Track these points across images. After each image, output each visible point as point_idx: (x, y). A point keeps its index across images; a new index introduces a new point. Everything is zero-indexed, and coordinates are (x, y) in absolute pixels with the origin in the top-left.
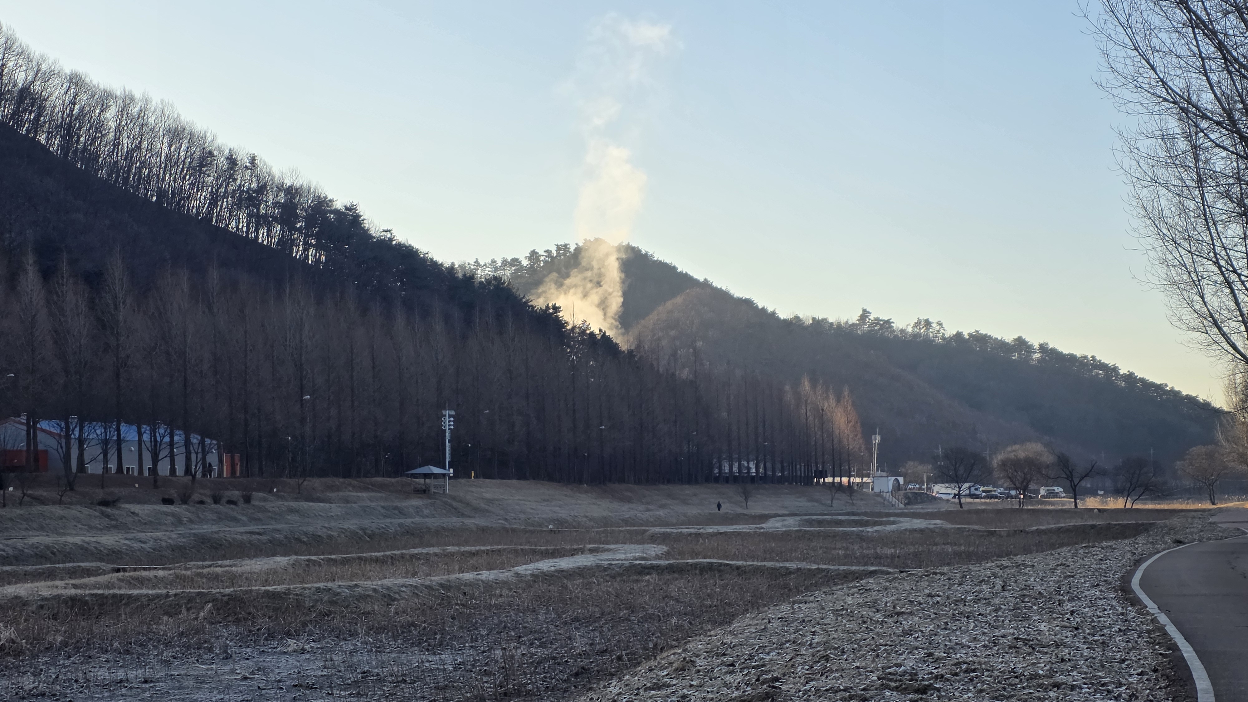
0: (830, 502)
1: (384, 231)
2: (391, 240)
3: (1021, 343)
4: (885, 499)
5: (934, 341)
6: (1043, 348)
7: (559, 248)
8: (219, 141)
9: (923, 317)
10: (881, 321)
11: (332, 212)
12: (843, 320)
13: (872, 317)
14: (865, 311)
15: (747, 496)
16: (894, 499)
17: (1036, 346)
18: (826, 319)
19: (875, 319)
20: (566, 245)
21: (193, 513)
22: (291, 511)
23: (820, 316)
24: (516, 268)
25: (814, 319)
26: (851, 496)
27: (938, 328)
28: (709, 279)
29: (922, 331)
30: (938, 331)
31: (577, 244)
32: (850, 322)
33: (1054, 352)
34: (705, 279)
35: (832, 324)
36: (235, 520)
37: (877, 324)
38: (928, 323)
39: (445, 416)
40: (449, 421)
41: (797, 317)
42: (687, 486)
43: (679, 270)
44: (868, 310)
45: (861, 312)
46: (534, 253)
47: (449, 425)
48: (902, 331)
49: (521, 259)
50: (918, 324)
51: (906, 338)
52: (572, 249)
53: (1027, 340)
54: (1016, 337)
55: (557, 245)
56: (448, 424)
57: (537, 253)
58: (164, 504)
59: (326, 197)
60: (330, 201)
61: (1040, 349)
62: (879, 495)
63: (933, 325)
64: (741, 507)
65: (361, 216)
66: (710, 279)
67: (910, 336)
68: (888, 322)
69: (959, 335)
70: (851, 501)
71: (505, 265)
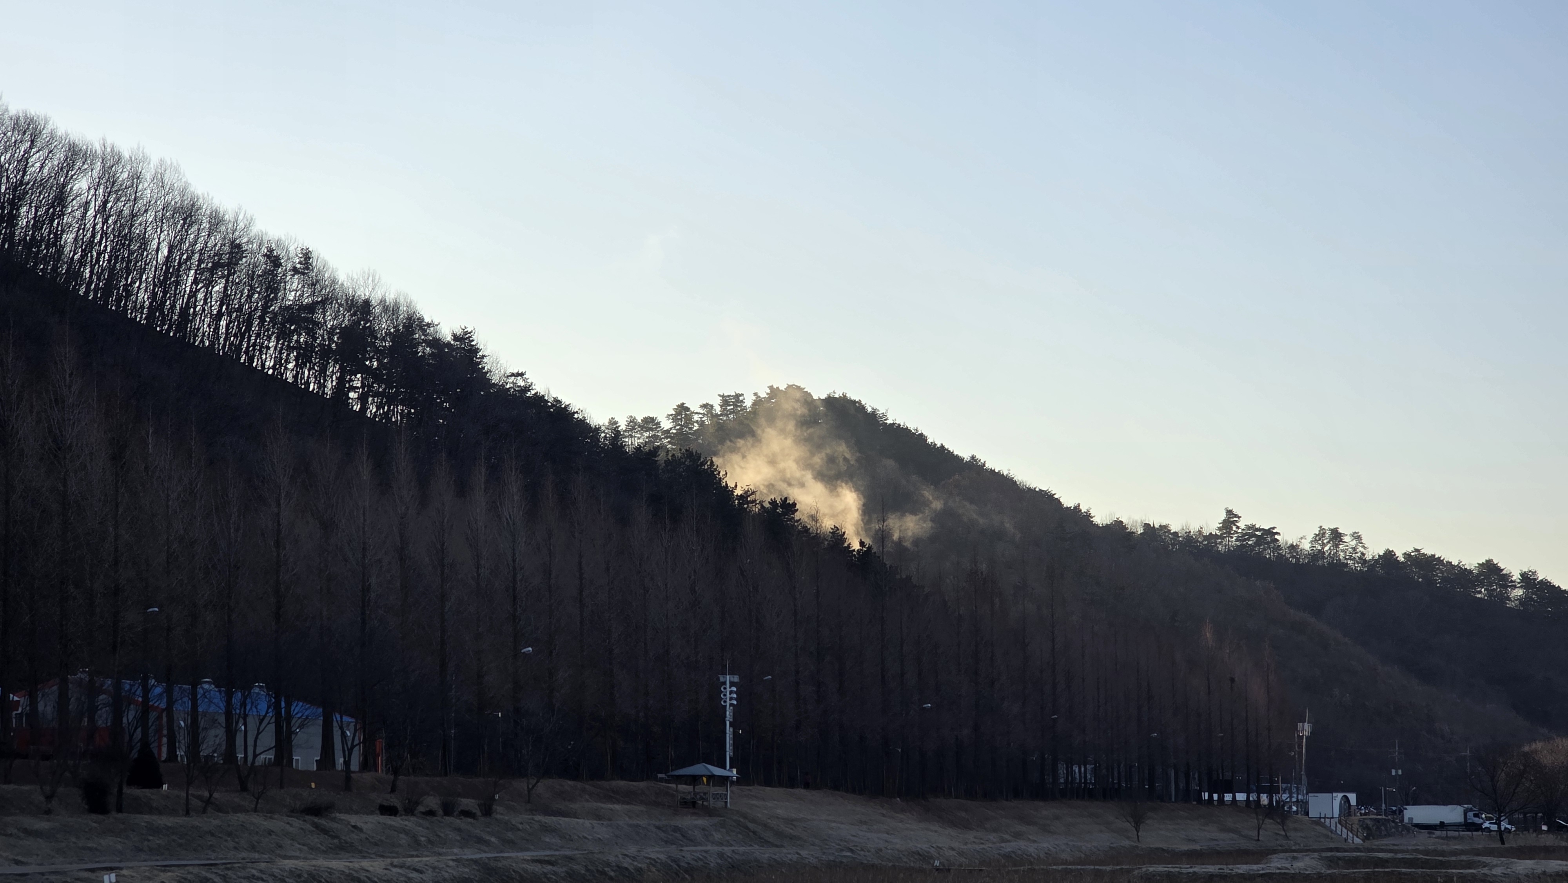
0: (1254, 834)
3: (1490, 569)
4: (1329, 829)
5: (1347, 564)
6: (1527, 579)
7: (725, 401)
9: (1328, 525)
10: (1259, 530)
12: (1194, 528)
13: (1242, 524)
14: (1229, 512)
15: (1138, 821)
16: (1344, 830)
17: (1516, 577)
18: (1166, 526)
19: (1249, 527)
20: (737, 396)
21: (428, 828)
22: (547, 829)
23: (1156, 521)
24: (651, 433)
25: (1147, 526)
26: (1283, 823)
27: (1354, 543)
28: (978, 457)
29: (1327, 548)
30: (1354, 549)
31: (756, 394)
32: (1206, 532)
33: (1546, 585)
34: (973, 457)
35: (1176, 534)
36: (480, 840)
37: (1252, 535)
38: (1336, 536)
39: (725, 683)
40: (731, 692)
42: (1041, 804)
43: (930, 441)
44: (1236, 510)
45: (1223, 516)
46: (682, 409)
47: (731, 699)
48: (1293, 548)
49: (659, 419)
50: (1319, 536)
51: (1298, 559)
52: (748, 403)
53: (1502, 565)
54: (1482, 560)
55: (723, 396)
56: (729, 697)
57: (688, 409)
58: (382, 814)
61: (1522, 581)
62: (1318, 822)
63: (1346, 539)
64: (1128, 838)
65: (478, 350)
66: (982, 457)
67: (1306, 556)
68: (1270, 532)
69: (1389, 555)
70: (1283, 833)
71: (633, 429)
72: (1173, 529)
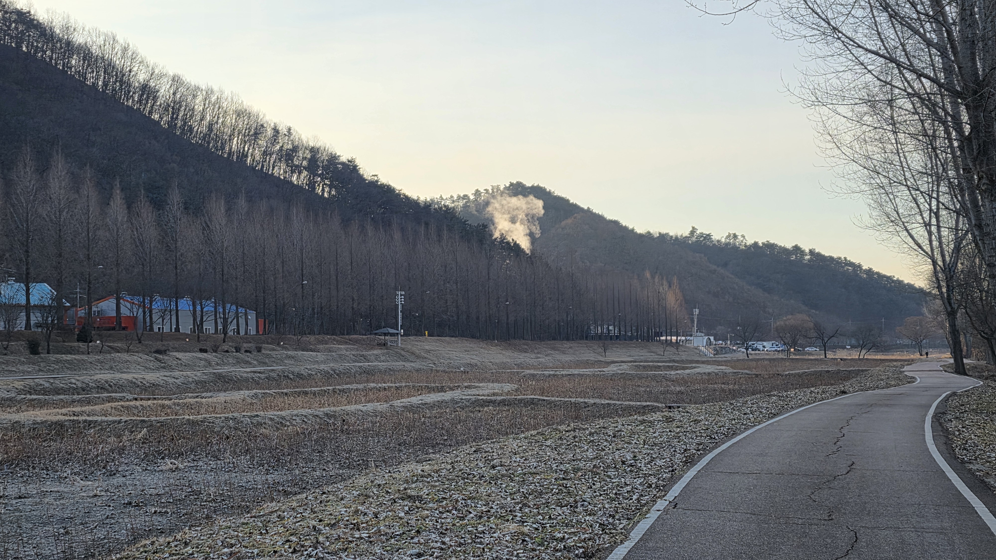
0: (662, 353)
1: (373, 176)
2: (377, 181)
3: (797, 249)
4: (700, 351)
5: (739, 247)
6: (811, 252)
7: (493, 188)
8: (267, 118)
9: (732, 232)
10: (704, 234)
11: (340, 163)
12: (679, 234)
13: (698, 232)
14: (693, 228)
15: (606, 349)
16: (706, 351)
17: (807, 251)
18: (668, 234)
19: (701, 233)
20: (498, 186)
21: (220, 358)
22: (290, 357)
23: (664, 231)
24: (466, 201)
25: (660, 233)
26: (678, 349)
27: (742, 239)
28: (590, 207)
29: (731, 241)
30: (742, 241)
31: (505, 185)
32: (684, 236)
33: (819, 254)
34: (588, 208)
35: (672, 237)
37: (702, 236)
38: (735, 236)
39: (398, 295)
40: (401, 299)
41: (649, 232)
43: (571, 202)
44: (696, 227)
45: (691, 229)
46: (477, 191)
47: (401, 301)
48: (718, 241)
49: (469, 195)
50: (729, 236)
51: (720, 246)
52: (502, 189)
53: (801, 247)
54: (794, 245)
55: (492, 186)
57: (479, 191)
58: (200, 352)
59: (336, 154)
60: (339, 156)
62: (697, 348)
63: (739, 237)
64: (600, 356)
65: (357, 166)
67: (723, 244)
68: (709, 235)
69: (756, 244)
70: (674, 353)
72: (671, 234)
